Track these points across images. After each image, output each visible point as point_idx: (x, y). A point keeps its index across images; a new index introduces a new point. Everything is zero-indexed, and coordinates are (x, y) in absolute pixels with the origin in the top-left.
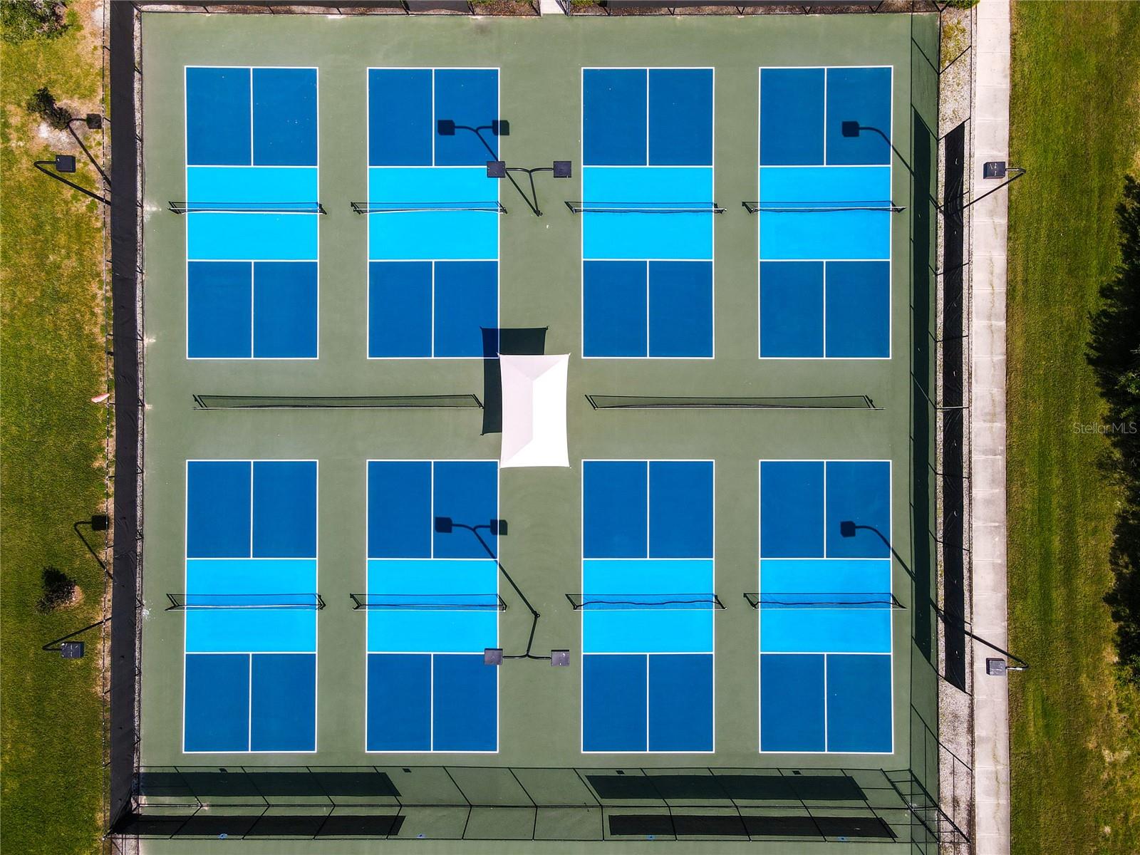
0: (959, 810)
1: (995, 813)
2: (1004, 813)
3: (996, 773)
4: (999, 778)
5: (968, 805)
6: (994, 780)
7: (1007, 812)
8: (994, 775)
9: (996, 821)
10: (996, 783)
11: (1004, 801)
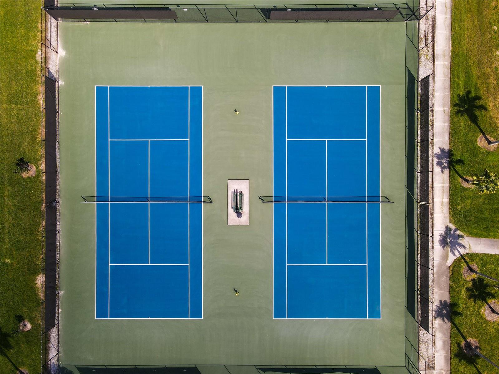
0: (428, 21)
1: (445, 22)
2: (449, 21)
3: (446, 4)
4: (447, 6)
5: (432, 19)
6: (445, 7)
7: (450, 21)
8: (445, 5)
9: (445, 26)
10: (445, 8)
11: (449, 16)
